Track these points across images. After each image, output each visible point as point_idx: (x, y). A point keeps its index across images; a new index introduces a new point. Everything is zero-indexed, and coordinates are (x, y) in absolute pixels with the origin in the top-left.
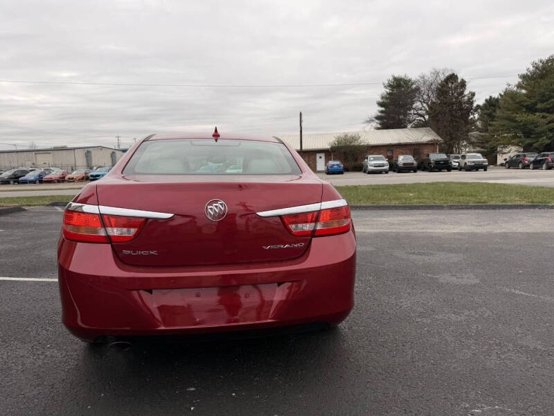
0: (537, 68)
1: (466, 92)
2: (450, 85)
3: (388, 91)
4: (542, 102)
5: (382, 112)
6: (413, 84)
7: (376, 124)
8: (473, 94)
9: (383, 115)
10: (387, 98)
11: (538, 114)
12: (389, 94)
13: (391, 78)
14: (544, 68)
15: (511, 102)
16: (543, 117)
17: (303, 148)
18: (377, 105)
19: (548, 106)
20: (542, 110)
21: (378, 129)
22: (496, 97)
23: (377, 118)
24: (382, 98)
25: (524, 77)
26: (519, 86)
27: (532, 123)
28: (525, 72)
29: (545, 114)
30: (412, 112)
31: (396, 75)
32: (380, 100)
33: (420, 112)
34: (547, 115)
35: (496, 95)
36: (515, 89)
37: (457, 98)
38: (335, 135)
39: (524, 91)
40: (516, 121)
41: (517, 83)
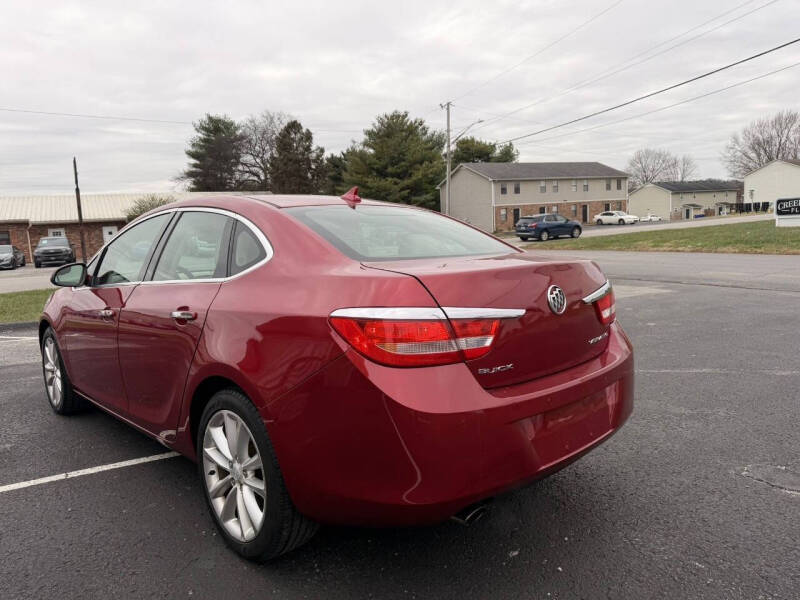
0: (382, 124)
1: (313, 148)
2: (293, 136)
3: (200, 135)
4: (393, 165)
5: (195, 166)
6: (237, 128)
7: (189, 183)
8: (322, 151)
9: (199, 170)
10: (201, 147)
11: (390, 179)
12: (204, 141)
13: (205, 118)
14: (389, 125)
15: (360, 162)
16: (396, 183)
17: (83, 217)
18: (186, 156)
19: (399, 171)
20: (393, 176)
21: (192, 190)
22: (338, 156)
23: (190, 175)
24: (193, 145)
25: (369, 133)
26: (365, 144)
27: (385, 190)
28: (370, 127)
29: (395, 179)
30: (240, 167)
31: (213, 115)
32: (190, 148)
33: (253, 169)
34: (399, 181)
35: (338, 154)
36: (361, 147)
37: (303, 154)
38: (135, 198)
39: (372, 151)
40: (368, 188)
41: (362, 140)
